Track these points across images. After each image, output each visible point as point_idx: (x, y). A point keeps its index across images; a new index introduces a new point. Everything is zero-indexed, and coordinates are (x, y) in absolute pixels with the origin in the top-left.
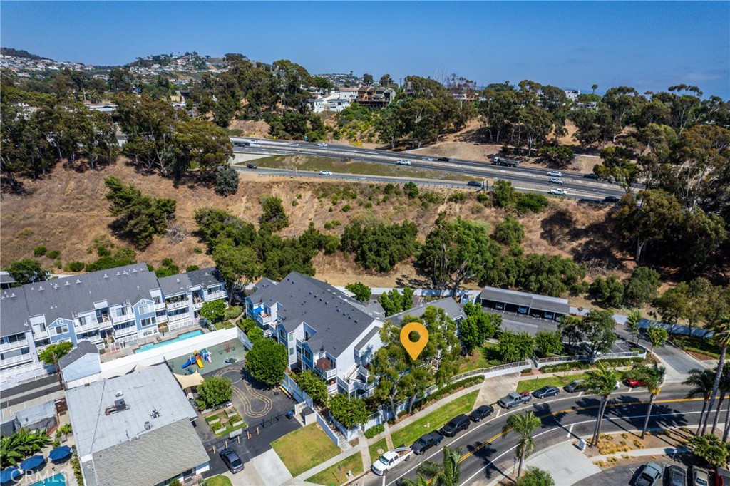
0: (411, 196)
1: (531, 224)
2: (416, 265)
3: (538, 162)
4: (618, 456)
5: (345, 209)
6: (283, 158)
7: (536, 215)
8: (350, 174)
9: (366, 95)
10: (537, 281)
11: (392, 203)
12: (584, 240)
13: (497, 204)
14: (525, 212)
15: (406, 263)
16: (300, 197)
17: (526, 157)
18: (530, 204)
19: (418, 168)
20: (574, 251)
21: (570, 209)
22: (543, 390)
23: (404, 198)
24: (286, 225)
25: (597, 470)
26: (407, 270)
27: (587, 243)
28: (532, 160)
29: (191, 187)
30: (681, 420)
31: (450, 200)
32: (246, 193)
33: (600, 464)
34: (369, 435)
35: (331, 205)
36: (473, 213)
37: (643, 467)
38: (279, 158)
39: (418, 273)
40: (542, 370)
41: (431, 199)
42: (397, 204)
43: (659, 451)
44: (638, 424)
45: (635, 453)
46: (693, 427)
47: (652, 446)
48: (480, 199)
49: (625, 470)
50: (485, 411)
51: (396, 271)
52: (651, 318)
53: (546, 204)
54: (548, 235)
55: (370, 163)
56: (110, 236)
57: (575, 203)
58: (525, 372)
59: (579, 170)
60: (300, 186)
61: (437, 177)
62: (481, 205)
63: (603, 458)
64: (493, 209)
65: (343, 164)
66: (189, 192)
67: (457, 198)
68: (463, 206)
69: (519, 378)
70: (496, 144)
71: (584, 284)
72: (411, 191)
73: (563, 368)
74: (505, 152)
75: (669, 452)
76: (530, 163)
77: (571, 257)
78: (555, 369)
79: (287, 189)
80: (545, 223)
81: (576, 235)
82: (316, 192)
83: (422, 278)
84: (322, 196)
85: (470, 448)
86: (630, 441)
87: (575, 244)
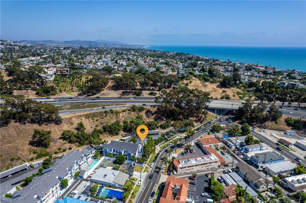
0: (112, 113)
1: (143, 114)
2: (123, 130)
3: (133, 95)
4: (179, 152)
5: (97, 120)
6: (61, 107)
7: (143, 112)
8: (88, 109)
9: (59, 71)
10: (151, 127)
11: (108, 116)
12: (155, 115)
13: (134, 111)
14: (141, 112)
15: (121, 131)
16: (82, 120)
17: (130, 94)
18: (141, 109)
19: (107, 103)
20: (154, 118)
21: (149, 108)
22: (164, 147)
23: (111, 114)
24: (85, 129)
25: (177, 155)
26: (122, 132)
27: (156, 116)
28: (131, 94)
29: (46, 125)
30: (183, 145)
31: (122, 112)
32: (65, 122)
33: (177, 154)
34: (145, 163)
35: (92, 120)
36: (129, 114)
37: (182, 153)
38: (60, 107)
39: (125, 132)
40: (162, 144)
41: (117, 113)
42: (109, 116)
43: (183, 150)
44: (179, 147)
45: (180, 151)
46: (185, 145)
47: (182, 149)
48: (129, 110)
49: (180, 154)
50: (158, 154)
51: (120, 133)
52: (173, 129)
53: (144, 109)
54: (147, 116)
55: (91, 104)
56: (32, 147)
57: (150, 107)
58: (159, 146)
59: (144, 96)
60: (80, 116)
61: (114, 105)
62: (130, 112)
63: (177, 153)
64: (133, 112)
65: (84, 105)
66: (46, 126)
67: (124, 111)
68: (126, 113)
69: (159, 147)
70: (119, 90)
71: (159, 125)
72: (112, 111)
73: (165, 142)
74: (123, 93)
75: (184, 149)
76: (131, 96)
77: (153, 120)
78: (163, 143)
79: (76, 118)
80: (146, 113)
81: (153, 115)
82: (86, 117)
83: (126, 133)
84: (88, 118)
85: (161, 159)
86: (179, 150)
87: (153, 117)
